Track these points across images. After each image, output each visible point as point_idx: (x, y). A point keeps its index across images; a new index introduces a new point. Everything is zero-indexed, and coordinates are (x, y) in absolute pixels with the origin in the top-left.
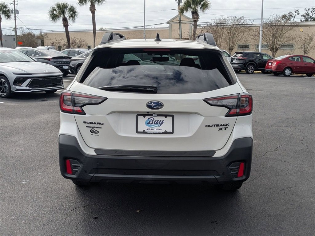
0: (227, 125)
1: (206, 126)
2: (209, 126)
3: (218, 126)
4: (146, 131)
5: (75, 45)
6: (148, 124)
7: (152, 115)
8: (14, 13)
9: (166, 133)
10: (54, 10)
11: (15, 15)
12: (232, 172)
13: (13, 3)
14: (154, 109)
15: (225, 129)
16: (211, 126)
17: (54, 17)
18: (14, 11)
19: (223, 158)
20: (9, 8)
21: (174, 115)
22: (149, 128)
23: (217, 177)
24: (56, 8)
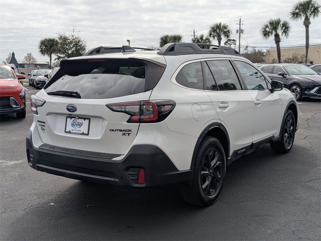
0: (130, 131)
1: (110, 130)
2: (113, 130)
3: (121, 131)
4: (71, 131)
5: (296, 61)
6: (72, 125)
7: (75, 118)
8: (239, 33)
9: (83, 134)
10: (267, 26)
11: (240, 34)
12: (131, 178)
13: (239, 23)
14: (71, 112)
15: (129, 135)
16: (114, 130)
17: (266, 34)
18: (239, 31)
19: (120, 162)
20: (228, 29)
21: (91, 118)
22: (73, 128)
23: (117, 180)
24: (269, 25)
